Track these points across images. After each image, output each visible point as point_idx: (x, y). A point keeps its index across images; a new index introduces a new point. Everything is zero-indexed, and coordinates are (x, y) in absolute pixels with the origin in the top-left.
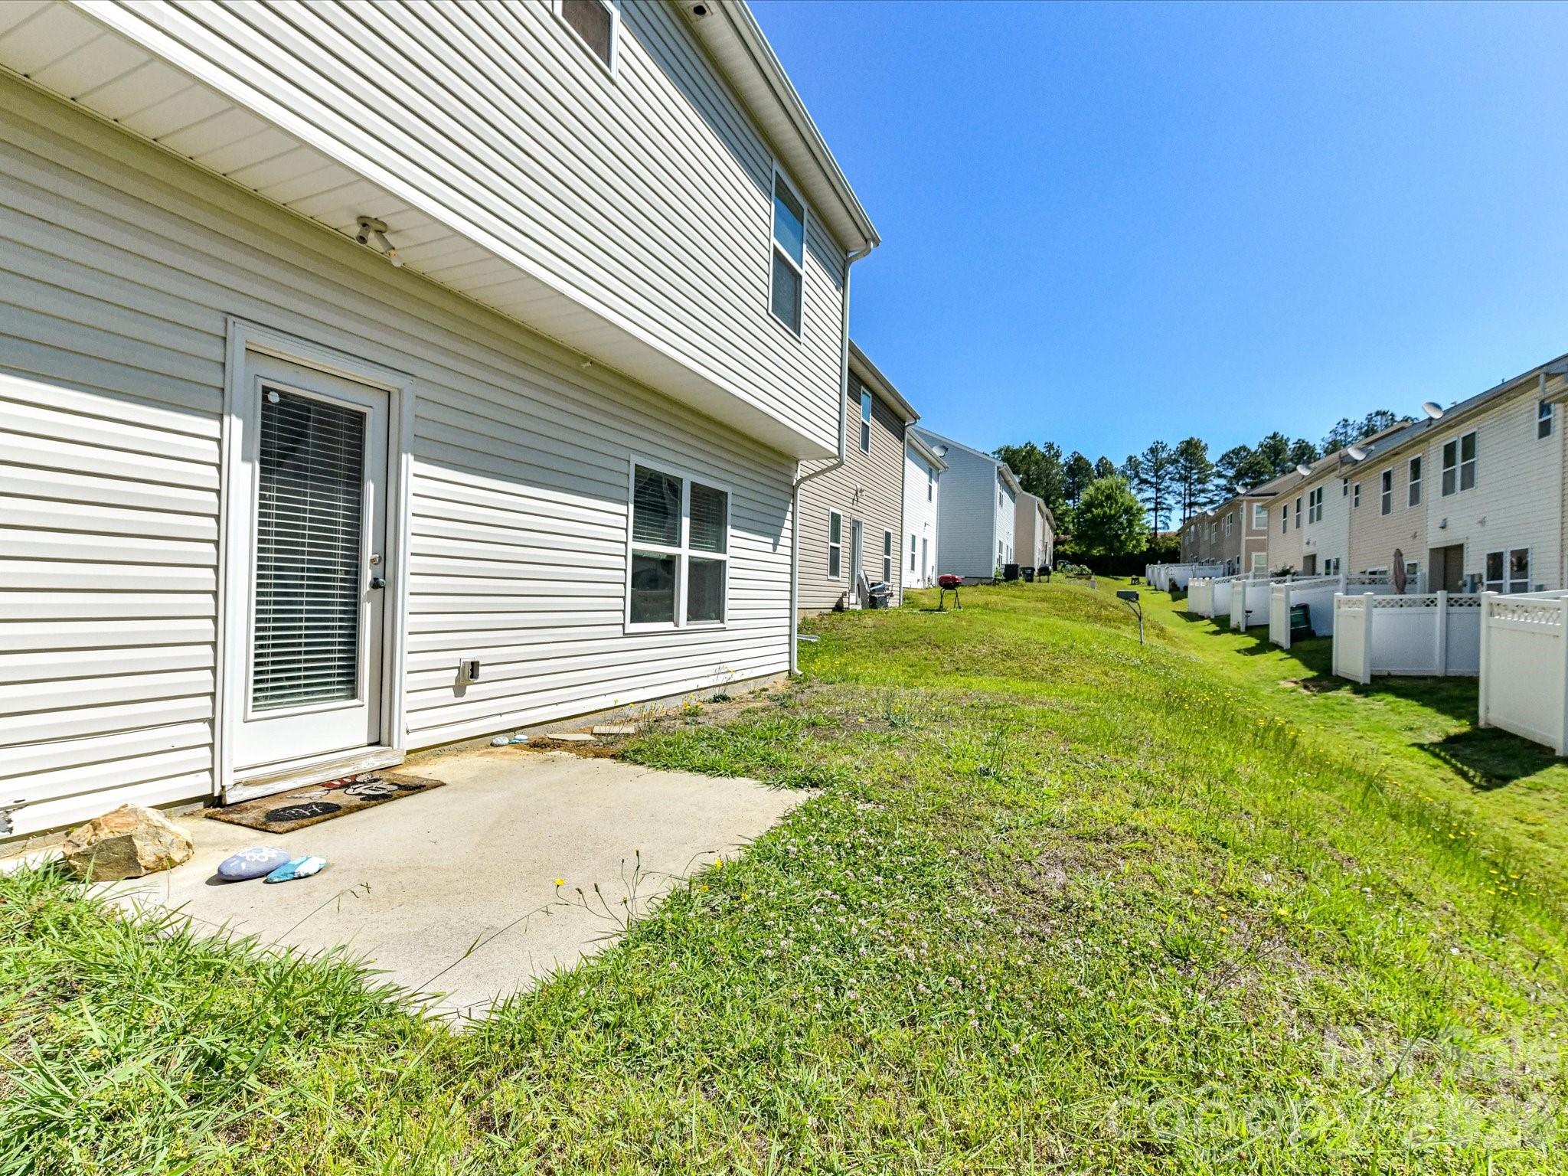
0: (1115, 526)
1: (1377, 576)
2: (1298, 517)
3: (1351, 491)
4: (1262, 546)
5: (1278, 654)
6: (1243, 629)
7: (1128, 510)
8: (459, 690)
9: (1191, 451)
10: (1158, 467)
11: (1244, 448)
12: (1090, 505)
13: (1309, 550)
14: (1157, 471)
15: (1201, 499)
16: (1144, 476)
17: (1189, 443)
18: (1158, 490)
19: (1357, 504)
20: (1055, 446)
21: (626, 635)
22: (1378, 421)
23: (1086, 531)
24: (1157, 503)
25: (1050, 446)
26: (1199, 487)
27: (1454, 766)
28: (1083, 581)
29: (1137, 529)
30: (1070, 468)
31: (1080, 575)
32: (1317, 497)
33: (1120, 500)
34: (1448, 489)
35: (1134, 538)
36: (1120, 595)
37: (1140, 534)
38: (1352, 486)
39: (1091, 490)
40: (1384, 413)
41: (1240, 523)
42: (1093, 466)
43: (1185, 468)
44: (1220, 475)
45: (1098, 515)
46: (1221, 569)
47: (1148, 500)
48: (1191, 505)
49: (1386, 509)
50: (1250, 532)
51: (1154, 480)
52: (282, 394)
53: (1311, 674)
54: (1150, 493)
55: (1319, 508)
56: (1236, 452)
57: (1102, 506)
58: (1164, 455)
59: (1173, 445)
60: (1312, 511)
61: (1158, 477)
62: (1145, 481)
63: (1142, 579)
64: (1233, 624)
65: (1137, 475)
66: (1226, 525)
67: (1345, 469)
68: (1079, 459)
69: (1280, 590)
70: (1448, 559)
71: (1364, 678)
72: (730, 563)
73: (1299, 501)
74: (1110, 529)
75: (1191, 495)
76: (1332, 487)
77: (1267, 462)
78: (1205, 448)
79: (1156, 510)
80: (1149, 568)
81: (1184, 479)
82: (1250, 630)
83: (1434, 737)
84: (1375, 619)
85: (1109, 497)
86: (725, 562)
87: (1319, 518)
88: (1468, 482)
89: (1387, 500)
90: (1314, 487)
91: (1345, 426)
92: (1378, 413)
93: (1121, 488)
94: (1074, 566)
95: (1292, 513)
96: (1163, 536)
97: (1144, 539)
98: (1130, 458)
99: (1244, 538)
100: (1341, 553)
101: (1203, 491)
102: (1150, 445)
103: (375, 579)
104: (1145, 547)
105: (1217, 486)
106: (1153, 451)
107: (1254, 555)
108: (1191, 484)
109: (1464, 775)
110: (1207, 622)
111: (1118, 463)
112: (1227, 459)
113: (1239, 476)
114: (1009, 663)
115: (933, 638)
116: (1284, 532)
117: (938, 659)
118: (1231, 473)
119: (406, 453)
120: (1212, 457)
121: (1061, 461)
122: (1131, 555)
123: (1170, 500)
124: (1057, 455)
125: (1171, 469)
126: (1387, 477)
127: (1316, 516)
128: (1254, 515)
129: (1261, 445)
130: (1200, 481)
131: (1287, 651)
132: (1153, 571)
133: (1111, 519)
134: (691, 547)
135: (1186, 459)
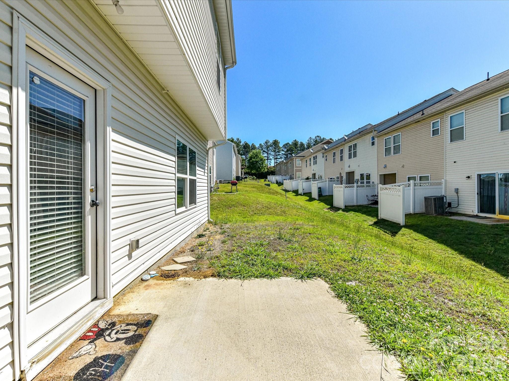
0: (258, 164)
1: (332, 179)
2: (310, 163)
3: (325, 157)
4: (300, 171)
5: (316, 201)
6: (302, 194)
7: (261, 160)
8: (130, 256)
9: (276, 143)
10: (268, 147)
11: (288, 143)
12: (251, 158)
13: (313, 172)
14: (267, 148)
15: (279, 157)
16: (264, 150)
17: (275, 141)
18: (268, 154)
19: (326, 160)
20: (239, 139)
21: (176, 215)
22: (318, 138)
23: (250, 166)
24: (268, 158)
25: (238, 139)
26: (278, 153)
27: (383, 231)
28: (254, 181)
29: (264, 165)
30: (244, 146)
31: (253, 179)
32: (315, 158)
33: (259, 157)
34: (350, 157)
35: (264, 168)
36: (265, 184)
37: (265, 167)
38: (325, 155)
39: (251, 153)
40: (319, 136)
41: (293, 164)
42: (251, 146)
43: (274, 148)
44: (283, 151)
45: (254, 161)
46: (288, 177)
47: (265, 157)
48: (276, 158)
49: (334, 162)
50: (296, 167)
51: (267, 151)
52: (41, 78)
53: (329, 207)
54: (266, 155)
55: (316, 161)
56: (286, 144)
57: (255, 158)
58: (269, 144)
59: (271, 141)
60: (314, 162)
61: (268, 150)
62: (264, 151)
63: (267, 180)
64: (299, 192)
65: (262, 150)
66: (289, 165)
67: (323, 151)
68: (246, 144)
69: (315, 183)
70: (351, 175)
71: (343, 207)
72: (198, 180)
73: (310, 159)
74: (257, 165)
75: (276, 156)
76: (319, 155)
77: (294, 148)
78: (279, 143)
79: (267, 160)
80: (268, 177)
81: (275, 151)
82: (305, 194)
83: (372, 223)
84: (345, 191)
85: (256, 156)
86: (195, 180)
87: (316, 164)
88: (355, 156)
89: (334, 159)
90: (314, 155)
91: (311, 139)
92: (317, 136)
93: (260, 153)
94: (251, 176)
95: (308, 162)
96: (270, 167)
97: (266, 168)
98: (260, 144)
99: (295, 168)
100: (323, 174)
101: (279, 155)
102: (265, 141)
103: (93, 201)
104: (266, 170)
105: (282, 153)
106: (266, 143)
107: (297, 173)
108: (276, 153)
109: (386, 232)
110: (291, 192)
111: (257, 146)
112: (285, 146)
113: (287, 151)
114: (270, 210)
115: (241, 203)
116: (306, 167)
117: (247, 210)
118: (285, 150)
119: (109, 126)
120: (281, 145)
121: (241, 144)
122: (263, 173)
123: (271, 157)
124: (240, 142)
125: (271, 148)
126: (334, 153)
127: (315, 163)
128: (298, 162)
129: (292, 143)
130: (278, 152)
131: (318, 200)
132: (270, 178)
133: (257, 162)
134: (190, 175)
135: (275, 146)
